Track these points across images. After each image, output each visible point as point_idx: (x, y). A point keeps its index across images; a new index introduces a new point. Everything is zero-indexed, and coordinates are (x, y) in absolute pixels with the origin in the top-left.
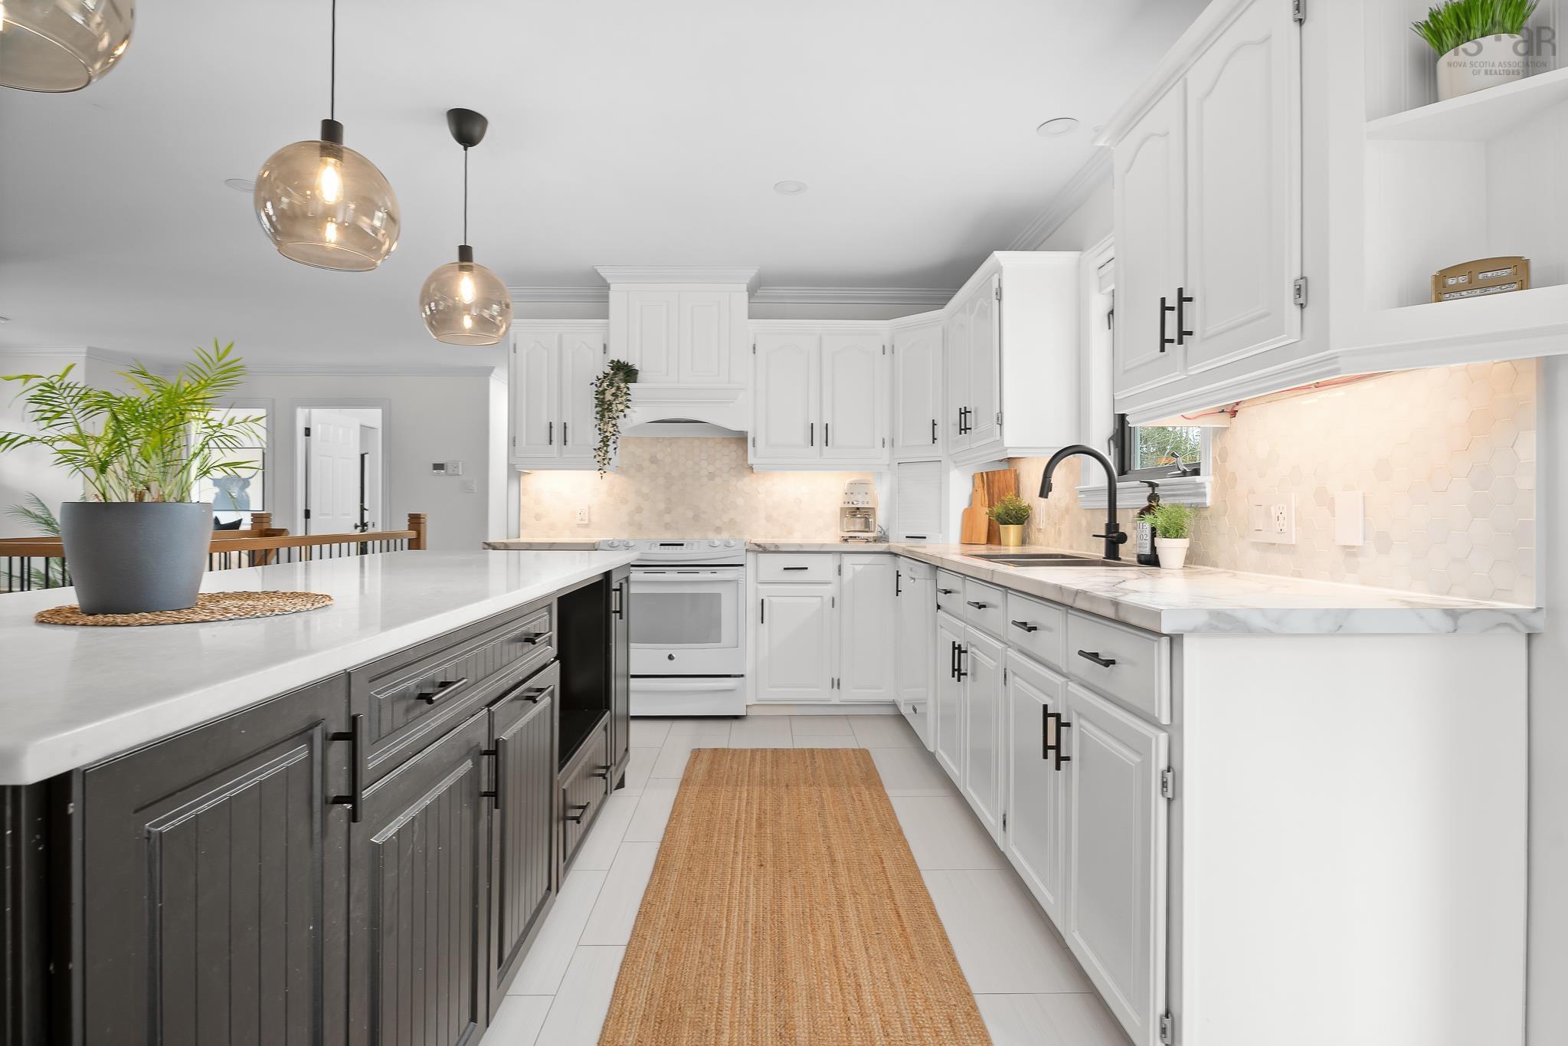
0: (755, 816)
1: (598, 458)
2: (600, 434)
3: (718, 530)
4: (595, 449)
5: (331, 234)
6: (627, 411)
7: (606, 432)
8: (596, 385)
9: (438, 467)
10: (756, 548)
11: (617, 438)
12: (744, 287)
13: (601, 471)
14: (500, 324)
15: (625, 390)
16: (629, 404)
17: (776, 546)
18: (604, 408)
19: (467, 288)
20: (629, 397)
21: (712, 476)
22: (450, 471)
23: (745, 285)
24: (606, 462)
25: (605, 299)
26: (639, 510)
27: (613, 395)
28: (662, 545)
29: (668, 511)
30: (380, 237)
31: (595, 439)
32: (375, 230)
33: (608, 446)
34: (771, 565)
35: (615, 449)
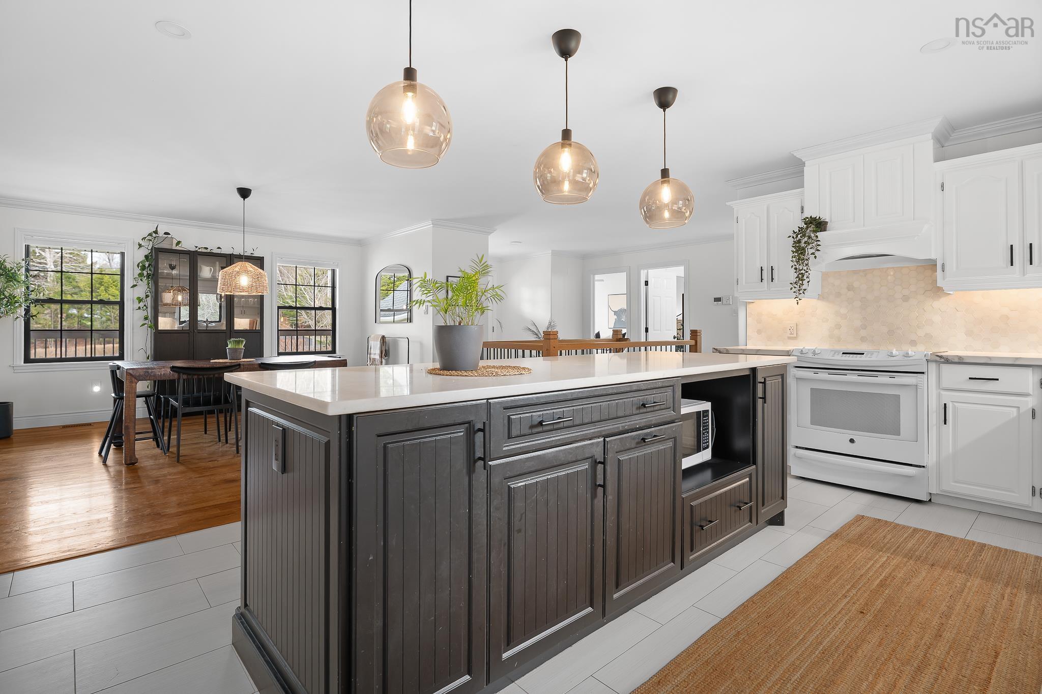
0: (881, 578)
1: (794, 290)
2: (795, 272)
3: (913, 343)
4: (791, 284)
5: (566, 187)
6: (817, 254)
7: (801, 270)
8: (793, 237)
9: (718, 300)
10: (938, 359)
11: (809, 274)
12: (930, 136)
13: (797, 299)
14: (685, 211)
15: (815, 238)
16: (819, 248)
17: (960, 357)
18: (800, 252)
19: (666, 194)
20: (819, 243)
21: (906, 299)
22: (724, 302)
23: (931, 134)
24: (801, 292)
25: (801, 173)
26: (838, 326)
27: (805, 243)
28: (843, 353)
29: (864, 327)
30: (587, 181)
31: (792, 276)
32: (584, 179)
33: (803, 280)
34: (955, 375)
35: (808, 282)
